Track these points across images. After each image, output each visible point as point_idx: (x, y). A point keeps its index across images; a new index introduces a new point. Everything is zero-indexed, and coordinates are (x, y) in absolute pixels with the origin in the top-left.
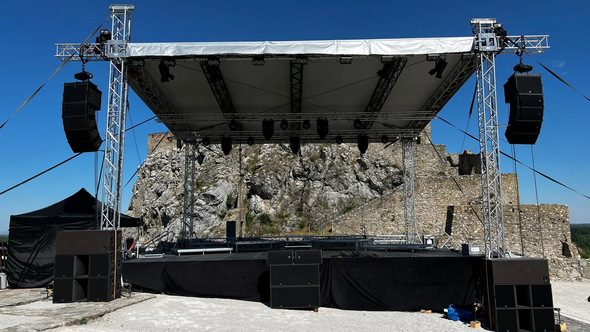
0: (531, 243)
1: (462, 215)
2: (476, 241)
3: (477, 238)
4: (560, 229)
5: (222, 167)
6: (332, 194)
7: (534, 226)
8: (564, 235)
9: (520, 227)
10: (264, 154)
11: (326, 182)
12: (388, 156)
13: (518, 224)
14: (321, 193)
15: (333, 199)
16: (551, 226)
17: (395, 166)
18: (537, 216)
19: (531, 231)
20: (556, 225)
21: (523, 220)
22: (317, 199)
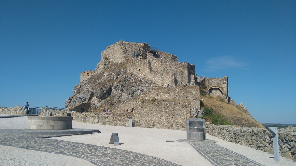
0: (171, 116)
1: (139, 103)
4: (185, 110)
5: (87, 85)
6: (125, 96)
7: (173, 108)
8: (187, 113)
9: (166, 109)
10: (103, 79)
11: (123, 91)
12: (152, 79)
13: (165, 108)
14: (120, 97)
15: (124, 99)
16: (181, 108)
17: (154, 84)
18: (174, 104)
19: (171, 111)
20: (183, 108)
21: (167, 106)
22: (118, 98)
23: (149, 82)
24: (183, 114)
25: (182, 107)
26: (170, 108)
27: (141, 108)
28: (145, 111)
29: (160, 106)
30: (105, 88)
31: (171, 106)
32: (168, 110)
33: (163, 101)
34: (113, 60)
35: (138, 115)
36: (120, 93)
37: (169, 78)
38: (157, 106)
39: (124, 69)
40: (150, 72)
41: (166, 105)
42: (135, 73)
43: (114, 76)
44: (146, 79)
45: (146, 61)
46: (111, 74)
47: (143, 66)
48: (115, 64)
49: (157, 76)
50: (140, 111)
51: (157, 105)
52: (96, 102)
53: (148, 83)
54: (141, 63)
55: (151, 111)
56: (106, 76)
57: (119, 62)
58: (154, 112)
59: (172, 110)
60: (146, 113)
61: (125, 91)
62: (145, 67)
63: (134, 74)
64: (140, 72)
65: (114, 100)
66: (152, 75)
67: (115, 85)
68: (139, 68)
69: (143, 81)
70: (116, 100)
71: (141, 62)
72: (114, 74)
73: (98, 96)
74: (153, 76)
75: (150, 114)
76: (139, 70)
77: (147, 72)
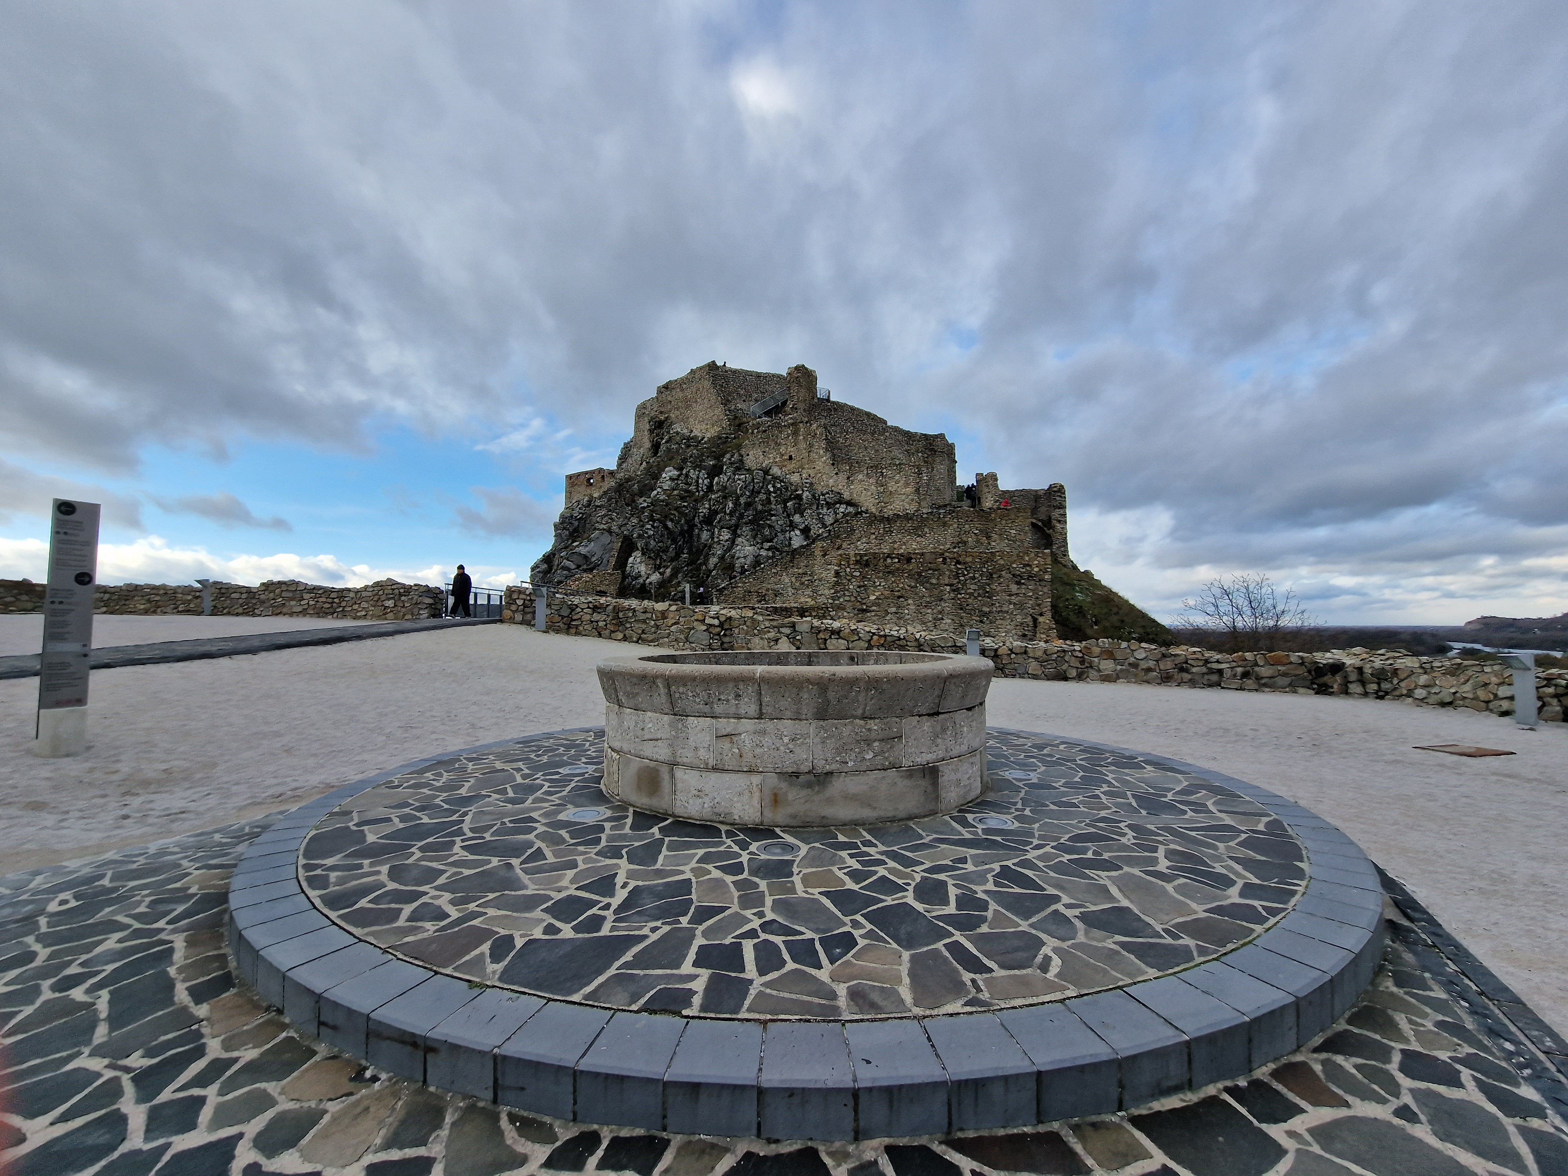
0: (974, 618)
1: (851, 569)
2: (873, 614)
3: (874, 608)
4: (1031, 594)
5: (603, 512)
6: (745, 550)
7: (982, 587)
8: (1039, 605)
9: (954, 590)
10: (659, 490)
11: (739, 532)
12: (841, 487)
13: (951, 585)
14: (729, 549)
15: (745, 557)
16: (1014, 588)
17: (849, 503)
18: (988, 569)
19: (976, 598)
20: (1024, 586)
21: (962, 578)
22: (722, 558)
23: (830, 498)
24: (1020, 606)
25: (1018, 583)
26: (973, 587)
27: (859, 587)
28: (872, 598)
29: (934, 581)
30: (672, 520)
31: (974, 578)
32: (966, 593)
33: (945, 559)
34: (685, 431)
35: (845, 614)
36: (727, 537)
37: (907, 485)
38: (920, 578)
39: (732, 456)
40: (833, 464)
41: (957, 576)
42: (776, 471)
43: (697, 482)
44: (820, 489)
45: (814, 426)
46: (687, 476)
47: (802, 445)
48: (690, 441)
49: (860, 477)
50: (853, 599)
51: (919, 574)
52: (643, 569)
53: (827, 503)
54: (796, 433)
55: (899, 597)
56: (671, 479)
57: (708, 435)
58: (910, 601)
59: (979, 595)
60: (878, 605)
61: (746, 530)
62: (811, 446)
63: (771, 472)
64: (791, 466)
65: (706, 562)
66: (841, 475)
67: (704, 510)
68: (792, 451)
69: (806, 494)
70: (713, 561)
71: (799, 430)
72: (697, 473)
73: (651, 547)
74: (842, 477)
75: (894, 610)
76: (791, 458)
77: (819, 465)
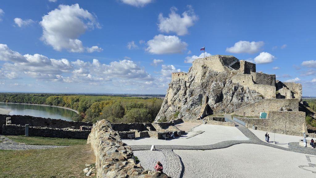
1: (271, 114)
6: (235, 101)
8: (303, 121)
9: (289, 118)
10: (213, 86)
12: (256, 89)
14: (232, 101)
18: (295, 115)
19: (293, 119)
22: (230, 102)
25: (300, 117)
27: (273, 117)
30: (219, 94)
31: (292, 116)
33: (287, 113)
34: (212, 70)
36: (231, 98)
39: (229, 80)
40: (254, 84)
42: (240, 84)
43: (221, 85)
44: (251, 89)
45: (250, 76)
46: (219, 83)
49: (260, 88)
51: (283, 115)
53: (253, 92)
56: (215, 84)
57: (219, 72)
58: (281, 119)
61: (235, 97)
62: (249, 80)
67: (224, 91)
69: (248, 90)
70: (228, 103)
71: (246, 76)
73: (215, 99)
75: (278, 120)
76: (244, 82)
77: (250, 84)
